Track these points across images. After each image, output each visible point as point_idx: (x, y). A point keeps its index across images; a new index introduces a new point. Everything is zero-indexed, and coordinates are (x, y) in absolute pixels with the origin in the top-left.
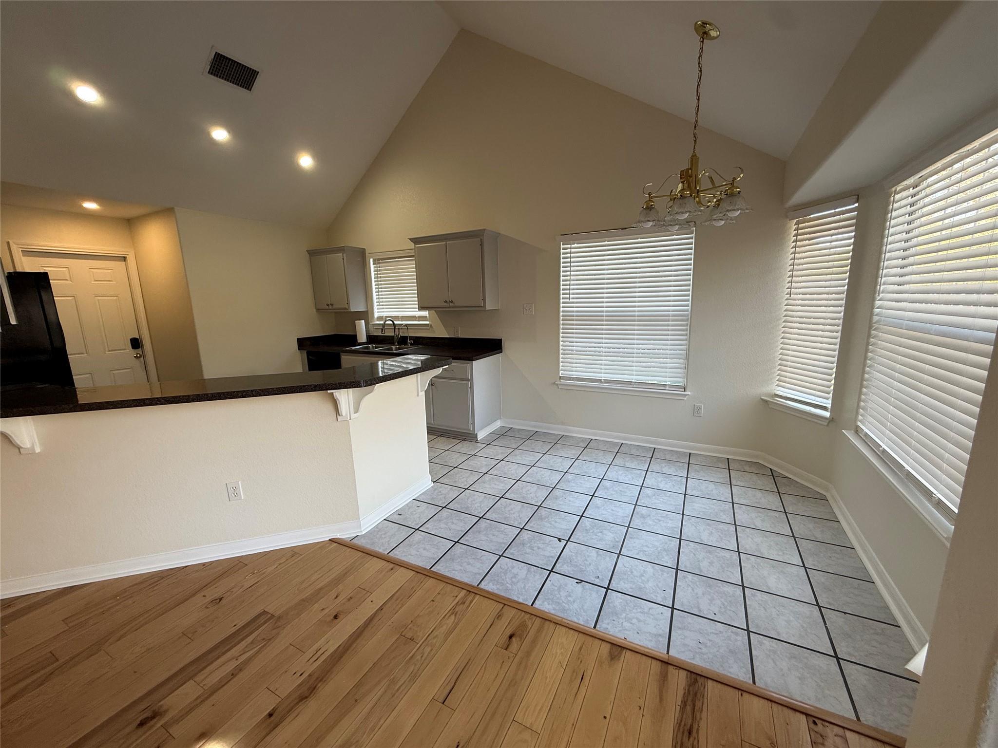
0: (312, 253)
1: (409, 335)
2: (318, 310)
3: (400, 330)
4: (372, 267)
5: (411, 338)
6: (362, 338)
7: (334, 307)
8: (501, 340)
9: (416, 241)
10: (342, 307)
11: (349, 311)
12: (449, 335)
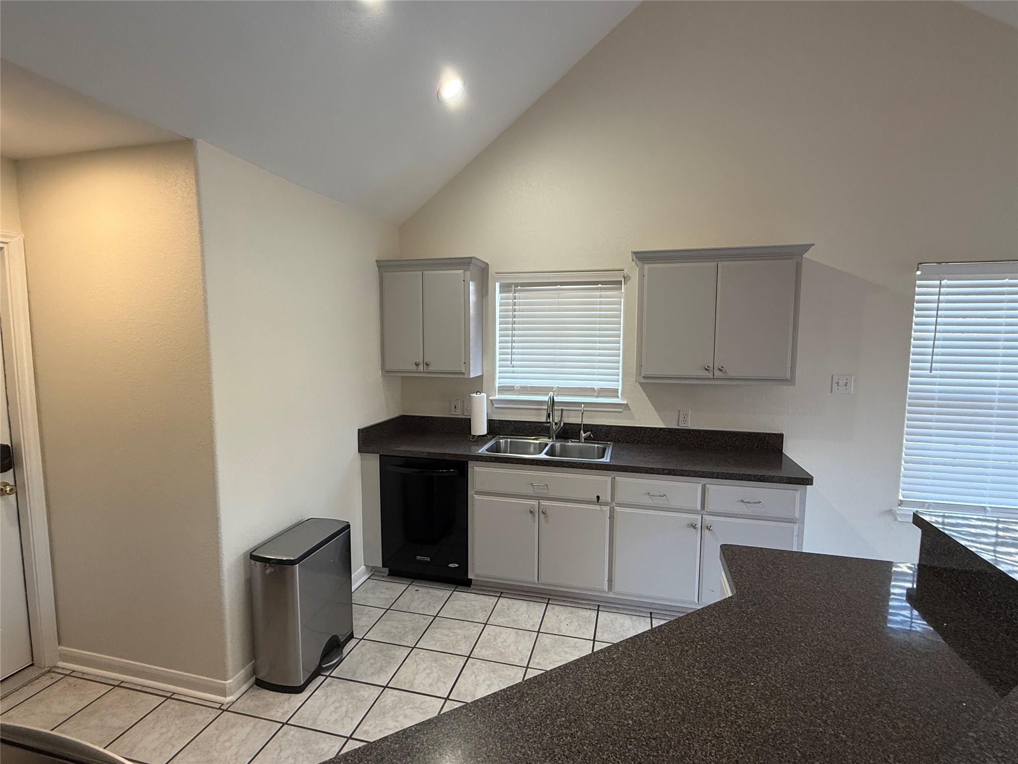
0: (384, 267)
1: (584, 423)
2: (387, 372)
3: (564, 412)
4: (498, 296)
5: (587, 428)
6: (480, 428)
7: (431, 368)
8: (780, 437)
9: (642, 257)
10: (456, 369)
11: (466, 376)
12: (665, 425)
